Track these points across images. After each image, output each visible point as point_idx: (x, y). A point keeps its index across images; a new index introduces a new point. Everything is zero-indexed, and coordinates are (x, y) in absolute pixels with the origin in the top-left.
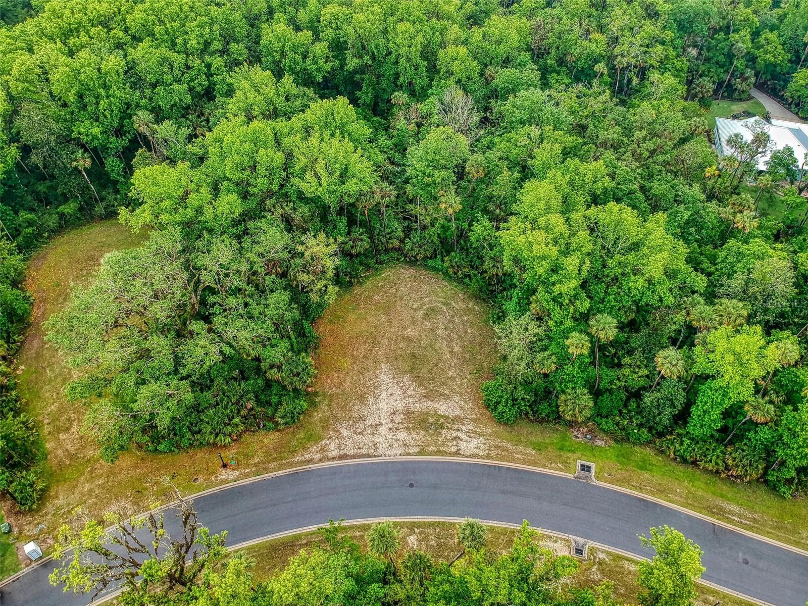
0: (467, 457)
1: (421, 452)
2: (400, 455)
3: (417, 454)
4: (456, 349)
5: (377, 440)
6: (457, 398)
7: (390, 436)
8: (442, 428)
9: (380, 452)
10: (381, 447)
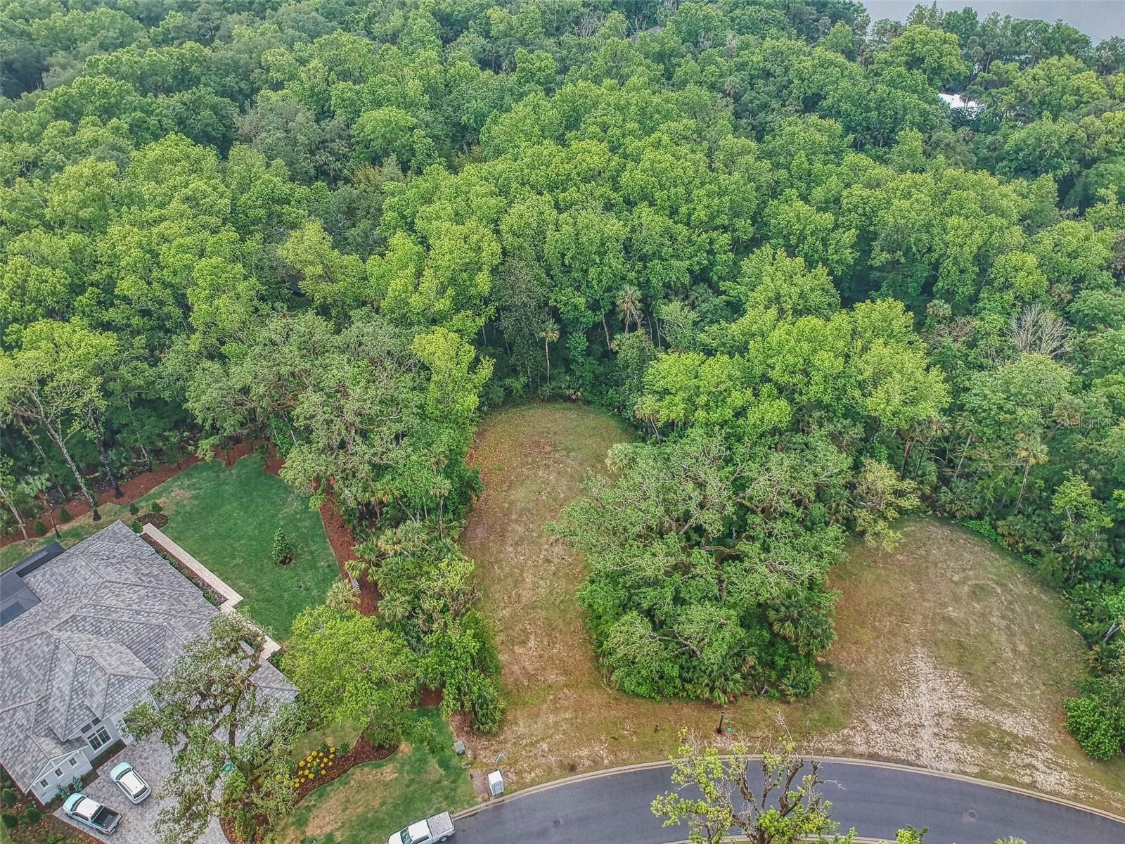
0: (1046, 793)
1: (982, 775)
2: (953, 772)
3: (977, 776)
4: (1021, 648)
5: (918, 745)
6: (1028, 714)
7: (936, 743)
8: (1010, 748)
9: (924, 760)
10: (924, 755)
